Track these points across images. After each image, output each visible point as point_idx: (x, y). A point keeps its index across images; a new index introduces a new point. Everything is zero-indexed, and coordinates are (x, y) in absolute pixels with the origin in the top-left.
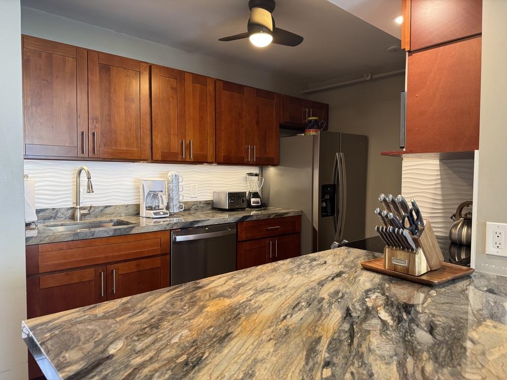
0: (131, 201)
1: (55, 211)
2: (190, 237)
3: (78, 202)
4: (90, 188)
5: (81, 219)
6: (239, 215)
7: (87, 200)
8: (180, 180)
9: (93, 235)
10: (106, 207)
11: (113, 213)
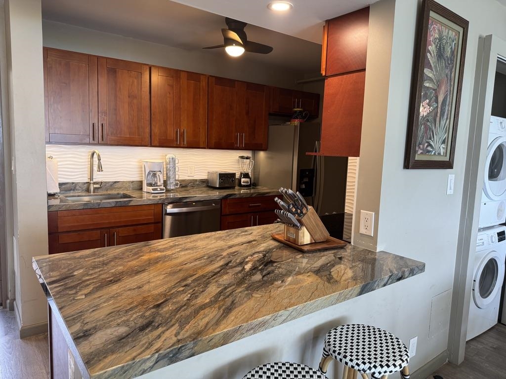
0: (136, 178)
1: (74, 184)
2: (184, 210)
3: (91, 178)
4: (100, 168)
5: (94, 192)
6: (225, 193)
7: (99, 177)
8: (177, 162)
9: (99, 205)
10: (115, 182)
11: (121, 188)
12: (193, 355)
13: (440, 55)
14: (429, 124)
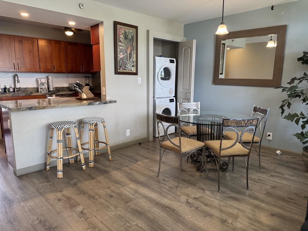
0: (35, 86)
3: (15, 86)
7: (18, 86)
10: (26, 88)
12: (35, 109)
13: (126, 38)
14: (124, 60)
